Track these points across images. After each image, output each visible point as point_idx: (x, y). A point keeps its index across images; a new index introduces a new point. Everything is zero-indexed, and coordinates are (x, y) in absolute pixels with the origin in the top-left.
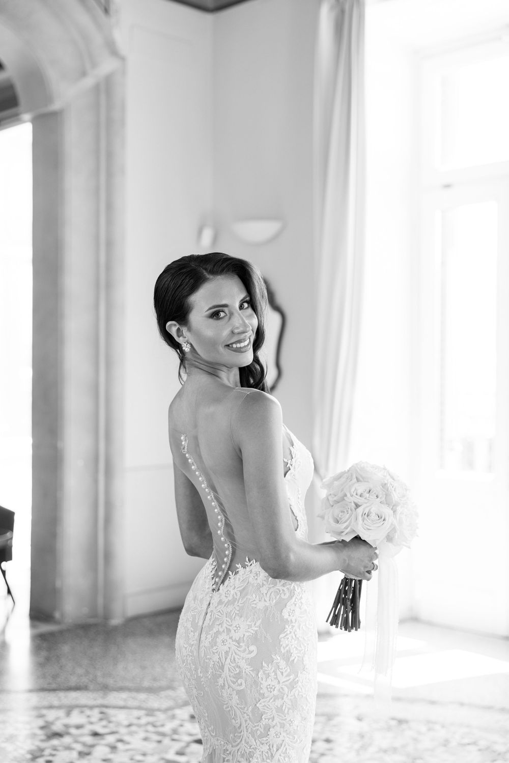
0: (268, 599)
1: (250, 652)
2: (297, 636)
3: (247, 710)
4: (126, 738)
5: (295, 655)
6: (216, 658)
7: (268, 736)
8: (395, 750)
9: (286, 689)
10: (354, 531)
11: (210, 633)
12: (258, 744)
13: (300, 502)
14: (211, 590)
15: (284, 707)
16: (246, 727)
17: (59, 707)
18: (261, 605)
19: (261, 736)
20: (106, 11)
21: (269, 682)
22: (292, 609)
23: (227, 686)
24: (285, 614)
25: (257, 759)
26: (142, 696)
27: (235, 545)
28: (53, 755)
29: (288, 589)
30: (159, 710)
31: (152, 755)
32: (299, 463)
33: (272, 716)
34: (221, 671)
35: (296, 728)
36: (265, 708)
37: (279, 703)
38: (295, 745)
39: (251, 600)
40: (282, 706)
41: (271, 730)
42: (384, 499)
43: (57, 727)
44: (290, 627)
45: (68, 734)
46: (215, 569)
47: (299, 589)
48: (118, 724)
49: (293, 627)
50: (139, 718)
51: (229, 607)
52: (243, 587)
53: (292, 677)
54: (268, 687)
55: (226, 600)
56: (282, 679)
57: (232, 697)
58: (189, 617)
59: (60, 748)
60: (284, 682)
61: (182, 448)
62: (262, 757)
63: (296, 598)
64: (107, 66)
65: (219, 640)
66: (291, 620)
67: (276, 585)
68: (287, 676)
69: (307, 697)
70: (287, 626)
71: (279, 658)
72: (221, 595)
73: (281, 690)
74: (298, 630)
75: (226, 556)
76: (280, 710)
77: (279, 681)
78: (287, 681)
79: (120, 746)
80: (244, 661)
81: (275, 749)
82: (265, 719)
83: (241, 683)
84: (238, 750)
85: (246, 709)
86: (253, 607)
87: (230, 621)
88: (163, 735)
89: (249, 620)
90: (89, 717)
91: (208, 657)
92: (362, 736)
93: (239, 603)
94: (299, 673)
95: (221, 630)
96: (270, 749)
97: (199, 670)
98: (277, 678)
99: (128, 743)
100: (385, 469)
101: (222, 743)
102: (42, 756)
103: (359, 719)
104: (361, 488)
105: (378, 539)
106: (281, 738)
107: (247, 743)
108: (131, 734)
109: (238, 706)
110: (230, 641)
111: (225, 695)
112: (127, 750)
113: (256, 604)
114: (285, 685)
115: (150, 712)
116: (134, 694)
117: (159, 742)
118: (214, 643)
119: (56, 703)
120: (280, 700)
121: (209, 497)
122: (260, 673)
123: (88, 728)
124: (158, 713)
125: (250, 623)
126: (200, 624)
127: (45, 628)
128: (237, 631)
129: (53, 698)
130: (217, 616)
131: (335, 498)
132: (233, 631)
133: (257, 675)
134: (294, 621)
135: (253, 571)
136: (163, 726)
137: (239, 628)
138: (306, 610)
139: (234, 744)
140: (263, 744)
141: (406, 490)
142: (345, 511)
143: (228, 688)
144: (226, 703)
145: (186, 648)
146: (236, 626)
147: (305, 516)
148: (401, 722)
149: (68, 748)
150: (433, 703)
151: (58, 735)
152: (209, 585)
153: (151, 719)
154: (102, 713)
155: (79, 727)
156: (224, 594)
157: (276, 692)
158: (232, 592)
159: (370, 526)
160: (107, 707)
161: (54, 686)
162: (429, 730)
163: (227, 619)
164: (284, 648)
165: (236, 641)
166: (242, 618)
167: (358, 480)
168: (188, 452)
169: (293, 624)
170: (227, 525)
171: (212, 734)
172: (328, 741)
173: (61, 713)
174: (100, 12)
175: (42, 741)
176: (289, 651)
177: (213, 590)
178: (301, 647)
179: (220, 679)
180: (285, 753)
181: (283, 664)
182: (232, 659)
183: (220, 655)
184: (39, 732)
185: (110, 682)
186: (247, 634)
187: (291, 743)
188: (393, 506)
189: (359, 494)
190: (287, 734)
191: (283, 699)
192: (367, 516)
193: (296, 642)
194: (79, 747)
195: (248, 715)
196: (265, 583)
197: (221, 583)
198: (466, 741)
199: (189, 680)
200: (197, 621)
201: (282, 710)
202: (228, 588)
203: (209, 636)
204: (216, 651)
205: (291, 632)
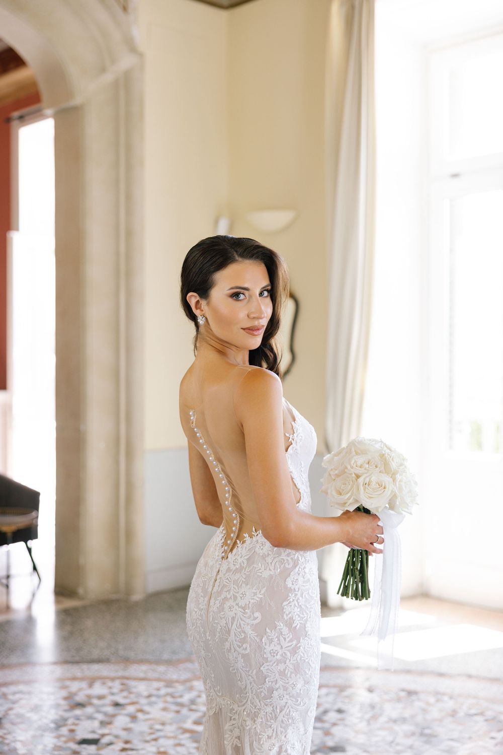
0: (273, 568)
1: (255, 619)
2: (300, 604)
3: (252, 673)
4: (146, 708)
5: (298, 622)
6: (223, 623)
7: (272, 698)
8: (404, 720)
9: (288, 654)
10: (356, 501)
11: (219, 598)
12: (262, 705)
13: (303, 475)
14: (220, 557)
15: (287, 671)
16: (251, 688)
17: (82, 679)
18: (266, 574)
19: (265, 698)
20: (125, 9)
21: (272, 647)
22: (295, 578)
23: (233, 650)
24: (289, 583)
25: (262, 719)
26: (162, 668)
27: (242, 515)
28: (76, 725)
29: (292, 559)
30: (177, 681)
31: (170, 724)
32: (300, 438)
33: (275, 679)
34: (227, 635)
35: (299, 691)
36: (269, 671)
37: (281, 667)
38: (298, 707)
39: (257, 569)
40: (285, 670)
41: (274, 692)
42: (383, 468)
43: (80, 698)
44: (293, 595)
45: (90, 704)
46: (225, 537)
47: (303, 558)
48: (139, 695)
49: (296, 595)
50: (158, 689)
51: (236, 574)
52: (249, 556)
53: (294, 643)
54: (272, 651)
55: (234, 568)
56: (285, 644)
57: (238, 661)
58: (199, 583)
59: (83, 718)
60: (286, 647)
61: (191, 422)
62: (267, 717)
63: (300, 568)
64: (126, 61)
65: (227, 606)
66: (294, 589)
67: (280, 555)
68: (289, 642)
69: (310, 661)
70: (290, 595)
71: (282, 625)
72: (229, 563)
73: (284, 655)
74: (301, 598)
75: (234, 525)
76: (282, 674)
77: (282, 647)
78: (289, 646)
79: (140, 716)
80: (249, 627)
81: (278, 711)
82: (269, 682)
83: (246, 648)
84: (244, 710)
85: (250, 672)
86: (258, 575)
87: (236, 588)
88: (182, 705)
89: (255, 587)
90: (110, 688)
91: (216, 621)
92: (372, 707)
93: (246, 571)
94: (301, 639)
95: (229, 596)
96: (273, 710)
97: (208, 634)
98: (279, 644)
99: (148, 713)
100: (382, 442)
101: (229, 702)
102: (65, 725)
103: (370, 690)
104: (360, 460)
105: (380, 507)
106: (285, 700)
107: (253, 703)
108: (151, 704)
109: (244, 669)
110: (236, 607)
111: (231, 658)
112: (147, 720)
113: (261, 573)
114: (288, 650)
115: (169, 684)
116: (154, 667)
117: (178, 712)
118: (221, 608)
119: (79, 674)
120: (283, 664)
121: (216, 469)
122: (264, 639)
123: (110, 699)
124: (177, 685)
125: (256, 591)
126: (210, 589)
127: (69, 603)
128: (243, 598)
129: (76, 671)
130: (225, 583)
131: (337, 472)
132: (239, 598)
133: (261, 640)
134: (297, 590)
135: (259, 541)
136: (181, 696)
137: (245, 596)
138: (309, 580)
139: (240, 704)
140: (267, 705)
141: (404, 460)
142: (347, 483)
143: (234, 651)
144: (232, 665)
145: (196, 612)
146: (242, 594)
147: (309, 488)
148: (410, 693)
149: (90, 718)
150: (441, 675)
151: (80, 705)
152: (219, 553)
153: (170, 690)
154: (123, 684)
155: (101, 697)
156: (233, 563)
157: (279, 657)
158: (240, 560)
159: (371, 495)
160: (127, 678)
161: (77, 659)
162: (437, 701)
163: (234, 586)
164: (287, 615)
165: (241, 607)
166: (249, 586)
167: (357, 454)
168: (196, 427)
169: (296, 593)
170: (234, 496)
171: (218, 694)
172: (340, 711)
173: (84, 685)
174: (119, 10)
175: (66, 711)
176: (291, 618)
177: (223, 558)
178: (304, 615)
179: (227, 643)
180: (288, 714)
181: (285, 630)
182: (238, 624)
183: (227, 620)
184: (63, 702)
185: (132, 655)
186: (252, 601)
187: (294, 706)
188: (392, 475)
189: (359, 465)
190: (290, 697)
191: (286, 663)
192: (368, 486)
193: (299, 610)
194: (100, 717)
195: (252, 678)
196: (270, 553)
197: (230, 551)
198: (473, 711)
199: (198, 641)
200: (206, 587)
201: (285, 673)
202: (236, 557)
203: (217, 602)
204: (223, 616)
205: (293, 600)
